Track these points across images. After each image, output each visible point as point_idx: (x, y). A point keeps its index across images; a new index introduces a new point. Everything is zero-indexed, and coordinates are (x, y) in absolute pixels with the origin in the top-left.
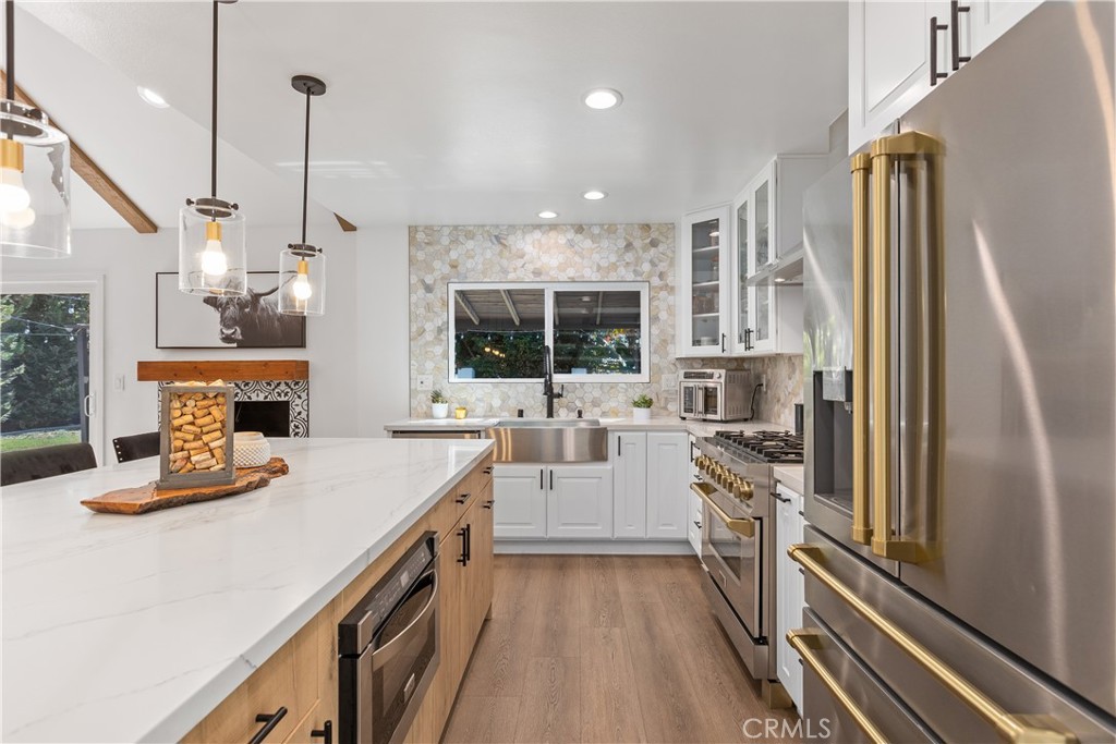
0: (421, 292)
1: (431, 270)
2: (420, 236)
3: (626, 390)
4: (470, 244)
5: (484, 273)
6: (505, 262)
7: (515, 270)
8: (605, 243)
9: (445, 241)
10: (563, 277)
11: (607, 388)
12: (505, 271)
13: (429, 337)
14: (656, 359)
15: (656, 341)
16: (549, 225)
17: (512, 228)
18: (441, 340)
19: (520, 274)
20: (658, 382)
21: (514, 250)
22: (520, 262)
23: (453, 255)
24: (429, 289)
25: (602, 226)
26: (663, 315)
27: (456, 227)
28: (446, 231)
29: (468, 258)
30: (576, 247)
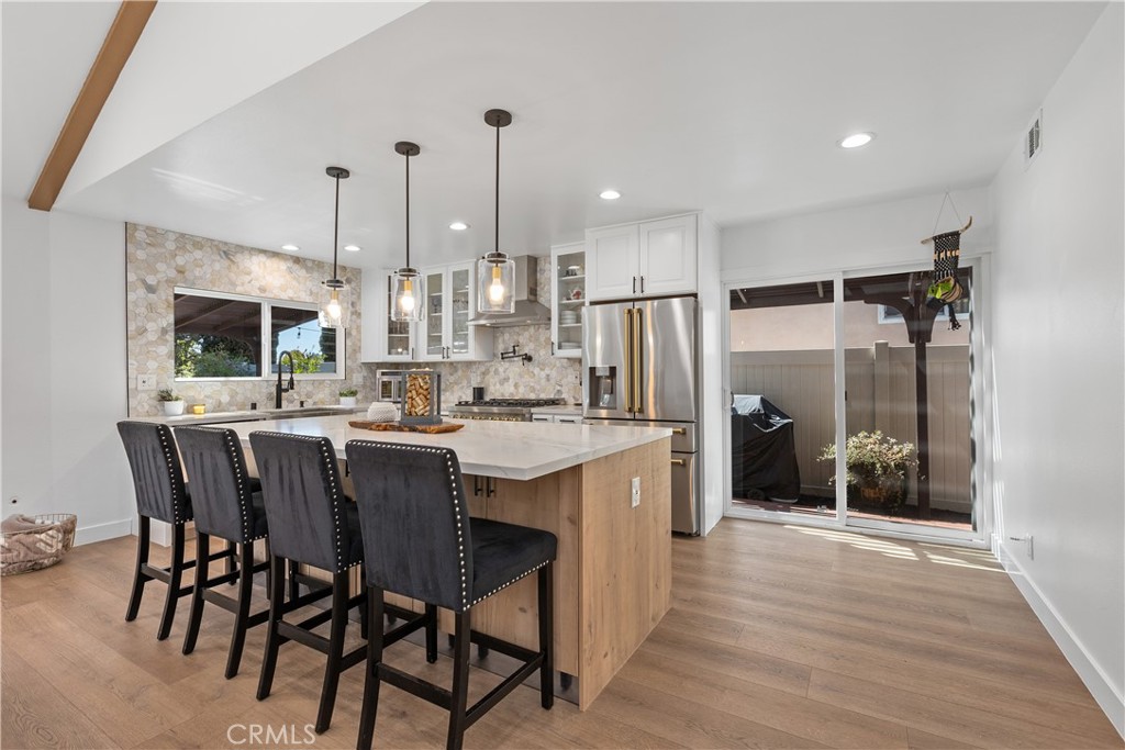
0: (141, 292)
1: (155, 272)
2: (140, 235)
3: (328, 385)
4: (198, 254)
5: (213, 282)
6: (233, 276)
7: (243, 284)
8: (316, 274)
9: (171, 246)
10: (284, 296)
11: (316, 384)
12: (234, 284)
13: (152, 336)
14: (350, 363)
15: (349, 350)
16: (272, 252)
17: (241, 249)
18: (167, 341)
19: (247, 288)
20: (352, 380)
21: (241, 267)
22: (247, 278)
23: (180, 261)
24: (151, 289)
25: (314, 261)
26: (354, 332)
27: (183, 235)
28: (172, 237)
29: (197, 266)
30: (294, 274)
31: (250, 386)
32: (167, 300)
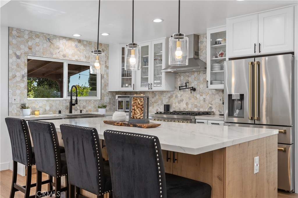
0: (14, 58)
1: (20, 49)
2: (14, 32)
3: (94, 103)
4: (37, 40)
5: (43, 53)
6: (52, 50)
7: (56, 54)
8: (88, 48)
9: (26, 37)
10: (74, 59)
11: (88, 102)
12: (52, 54)
13: (18, 79)
14: (103, 91)
15: (103, 85)
16: (69, 38)
17: (55, 37)
18: (24, 81)
19: (58, 55)
20: (103, 100)
21: (55, 46)
22: (58, 51)
23: (30, 43)
24: (18, 57)
25: (87, 41)
26: (105, 76)
27: (31, 32)
28: (27, 33)
29: (37, 46)
30: (78, 48)
31: (58, 102)
32: (24, 62)
